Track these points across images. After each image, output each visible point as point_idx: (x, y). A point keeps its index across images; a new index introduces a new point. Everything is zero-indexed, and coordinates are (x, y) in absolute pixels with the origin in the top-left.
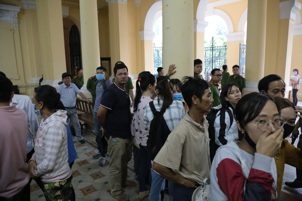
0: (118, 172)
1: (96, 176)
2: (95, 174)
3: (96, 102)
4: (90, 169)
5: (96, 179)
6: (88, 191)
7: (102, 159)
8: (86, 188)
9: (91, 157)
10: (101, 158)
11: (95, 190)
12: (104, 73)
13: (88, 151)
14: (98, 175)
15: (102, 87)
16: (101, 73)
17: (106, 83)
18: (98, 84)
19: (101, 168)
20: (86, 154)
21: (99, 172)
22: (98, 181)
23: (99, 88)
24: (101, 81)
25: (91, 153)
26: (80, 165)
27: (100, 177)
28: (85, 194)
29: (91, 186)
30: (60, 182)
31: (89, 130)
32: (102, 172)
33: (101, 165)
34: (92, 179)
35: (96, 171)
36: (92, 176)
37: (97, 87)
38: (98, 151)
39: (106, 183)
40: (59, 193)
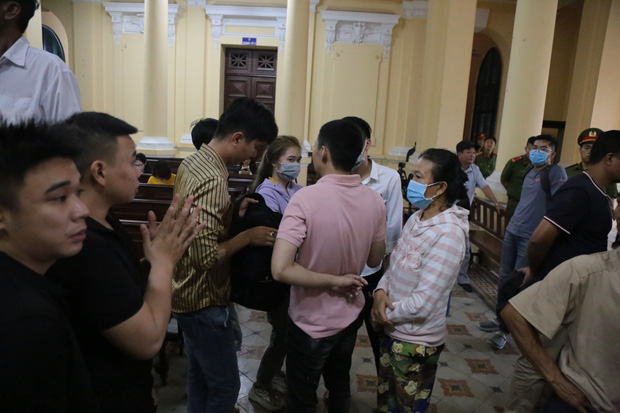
0: (537, 377)
1: (479, 367)
2: (477, 360)
3: (517, 212)
4: (468, 347)
5: (478, 372)
6: (454, 388)
7: (500, 337)
8: (451, 381)
9: (478, 324)
10: (497, 333)
11: (470, 395)
12: (550, 149)
13: (472, 310)
14: (483, 366)
15: (538, 180)
16: (544, 148)
18: (532, 173)
19: (492, 353)
20: (469, 315)
21: (488, 361)
22: (480, 377)
23: (531, 182)
24: (539, 166)
25: (477, 316)
26: (450, 333)
27: (486, 373)
28: (446, 393)
29: (464, 382)
30: (426, 347)
31: (483, 268)
32: (492, 364)
34: (469, 369)
35: (481, 356)
36: (470, 362)
37: (526, 178)
38: (496, 317)
39: (496, 390)
40: (416, 368)
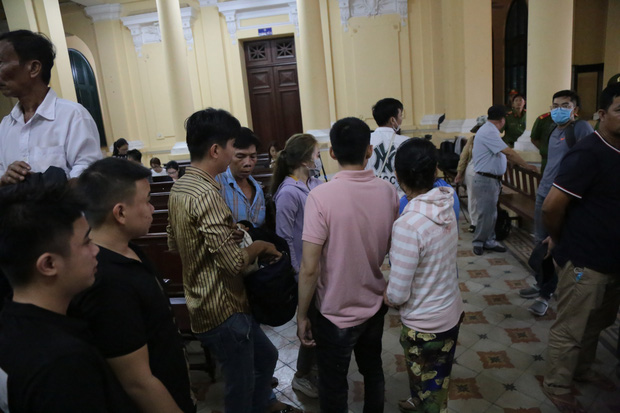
0: (570, 345)
1: (519, 336)
2: (517, 329)
4: (508, 316)
5: (519, 341)
6: (493, 360)
7: (540, 303)
8: (491, 353)
9: (518, 291)
10: (538, 299)
11: (510, 365)
13: (512, 277)
14: (523, 335)
15: (563, 139)
16: (565, 105)
17: (576, 131)
18: (556, 132)
19: (533, 320)
20: (508, 282)
21: (528, 329)
22: (520, 347)
23: (557, 141)
24: (562, 124)
25: (518, 283)
26: (490, 303)
27: (527, 341)
28: (486, 366)
29: (503, 354)
30: (417, 333)
31: (524, 232)
32: (533, 332)
33: (536, 316)
34: (509, 339)
35: (521, 324)
36: (510, 332)
37: (551, 138)
38: (536, 283)
39: (538, 358)
